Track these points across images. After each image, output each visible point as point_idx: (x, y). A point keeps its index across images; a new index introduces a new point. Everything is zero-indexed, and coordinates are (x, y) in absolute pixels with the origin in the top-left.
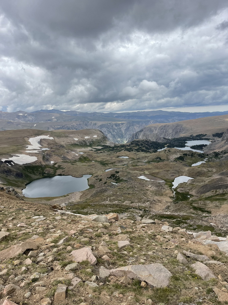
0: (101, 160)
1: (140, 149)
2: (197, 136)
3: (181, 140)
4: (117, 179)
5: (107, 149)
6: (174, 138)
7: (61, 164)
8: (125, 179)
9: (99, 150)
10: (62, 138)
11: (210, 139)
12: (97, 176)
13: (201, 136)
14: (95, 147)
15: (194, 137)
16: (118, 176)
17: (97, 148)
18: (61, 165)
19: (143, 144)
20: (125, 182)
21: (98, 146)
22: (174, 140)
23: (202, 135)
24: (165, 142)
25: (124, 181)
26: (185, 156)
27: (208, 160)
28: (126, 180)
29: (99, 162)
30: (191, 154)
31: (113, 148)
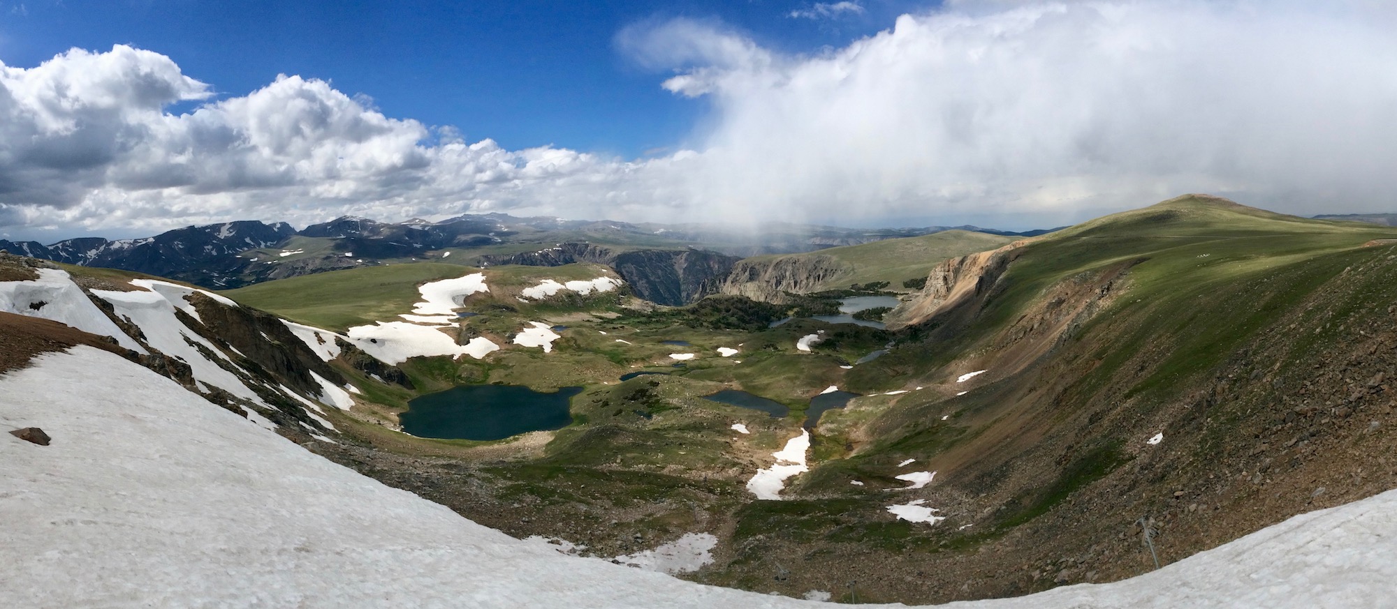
0: (611, 348)
1: (722, 321)
2: (868, 287)
3: (829, 298)
4: (652, 403)
5: (632, 320)
6: (812, 293)
7: (503, 355)
8: (675, 401)
9: (611, 321)
10: (510, 288)
11: (897, 294)
12: (596, 393)
13: (876, 286)
14: (598, 314)
15: (860, 289)
16: (656, 396)
17: (603, 315)
18: (504, 358)
19: (731, 307)
20: (675, 411)
21: (608, 310)
22: (812, 296)
23: (879, 283)
24: (789, 302)
25: (670, 409)
26: (839, 339)
27: (895, 345)
28: (678, 405)
29: (605, 353)
30: (853, 333)
31: (649, 317)
